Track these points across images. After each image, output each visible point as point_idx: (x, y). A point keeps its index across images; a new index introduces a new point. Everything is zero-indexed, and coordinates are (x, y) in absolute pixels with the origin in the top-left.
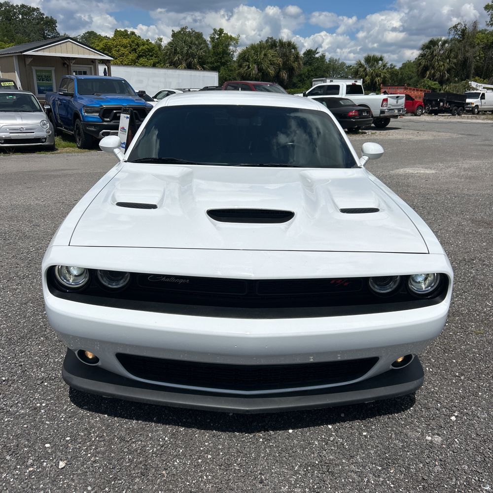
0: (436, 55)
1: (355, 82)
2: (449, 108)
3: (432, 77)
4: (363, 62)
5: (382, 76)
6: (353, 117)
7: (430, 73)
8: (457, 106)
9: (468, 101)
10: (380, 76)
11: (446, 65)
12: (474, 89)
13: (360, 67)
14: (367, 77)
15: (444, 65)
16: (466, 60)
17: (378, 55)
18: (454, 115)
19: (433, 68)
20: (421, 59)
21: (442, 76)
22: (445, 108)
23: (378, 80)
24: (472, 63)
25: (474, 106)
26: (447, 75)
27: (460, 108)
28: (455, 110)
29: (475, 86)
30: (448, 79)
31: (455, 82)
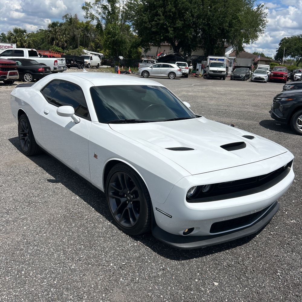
0: (58, 32)
1: (11, 45)
2: (76, 65)
3: (57, 45)
4: (13, 32)
5: (27, 42)
6: (42, 72)
7: (56, 42)
8: (80, 64)
9: (85, 60)
10: (26, 42)
11: (64, 38)
12: (85, 54)
13: (11, 35)
14: (18, 42)
15: (63, 38)
16: (74, 36)
17: (21, 28)
18: (79, 68)
19: (57, 39)
20: (49, 33)
21: (63, 45)
22: (74, 64)
23: (25, 45)
24: (78, 38)
25: (88, 63)
26: (66, 44)
27: (82, 65)
28: (80, 66)
29: (86, 52)
30: (66, 47)
31: (71, 49)
